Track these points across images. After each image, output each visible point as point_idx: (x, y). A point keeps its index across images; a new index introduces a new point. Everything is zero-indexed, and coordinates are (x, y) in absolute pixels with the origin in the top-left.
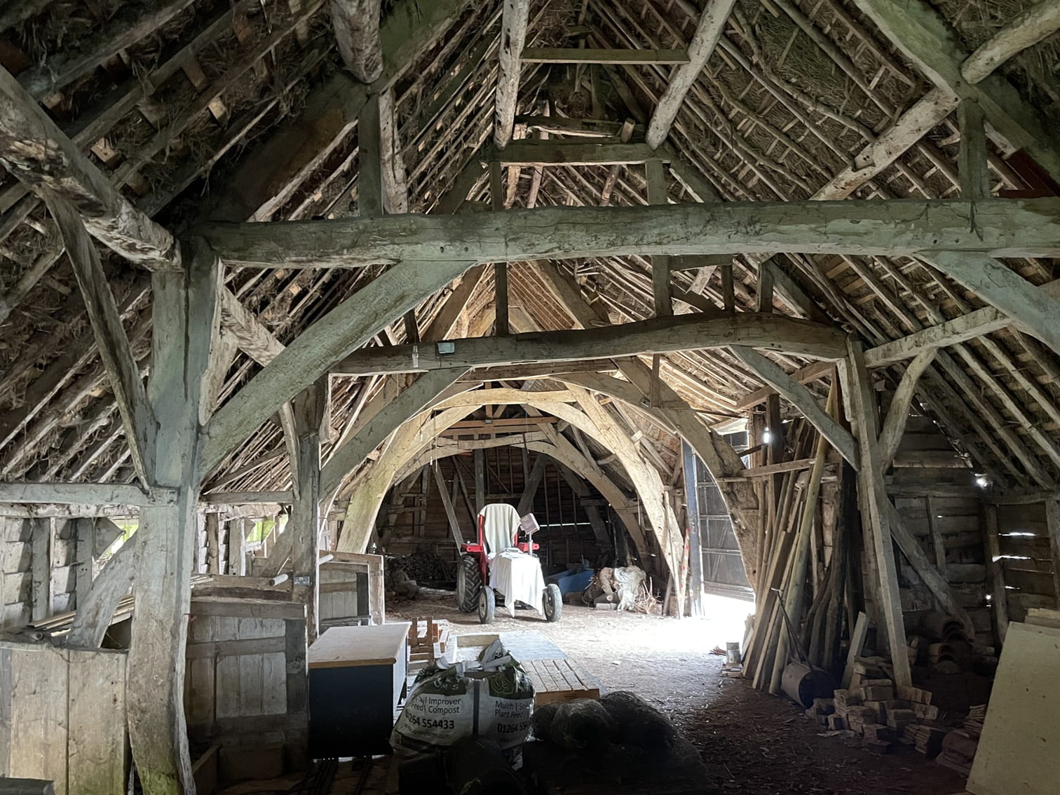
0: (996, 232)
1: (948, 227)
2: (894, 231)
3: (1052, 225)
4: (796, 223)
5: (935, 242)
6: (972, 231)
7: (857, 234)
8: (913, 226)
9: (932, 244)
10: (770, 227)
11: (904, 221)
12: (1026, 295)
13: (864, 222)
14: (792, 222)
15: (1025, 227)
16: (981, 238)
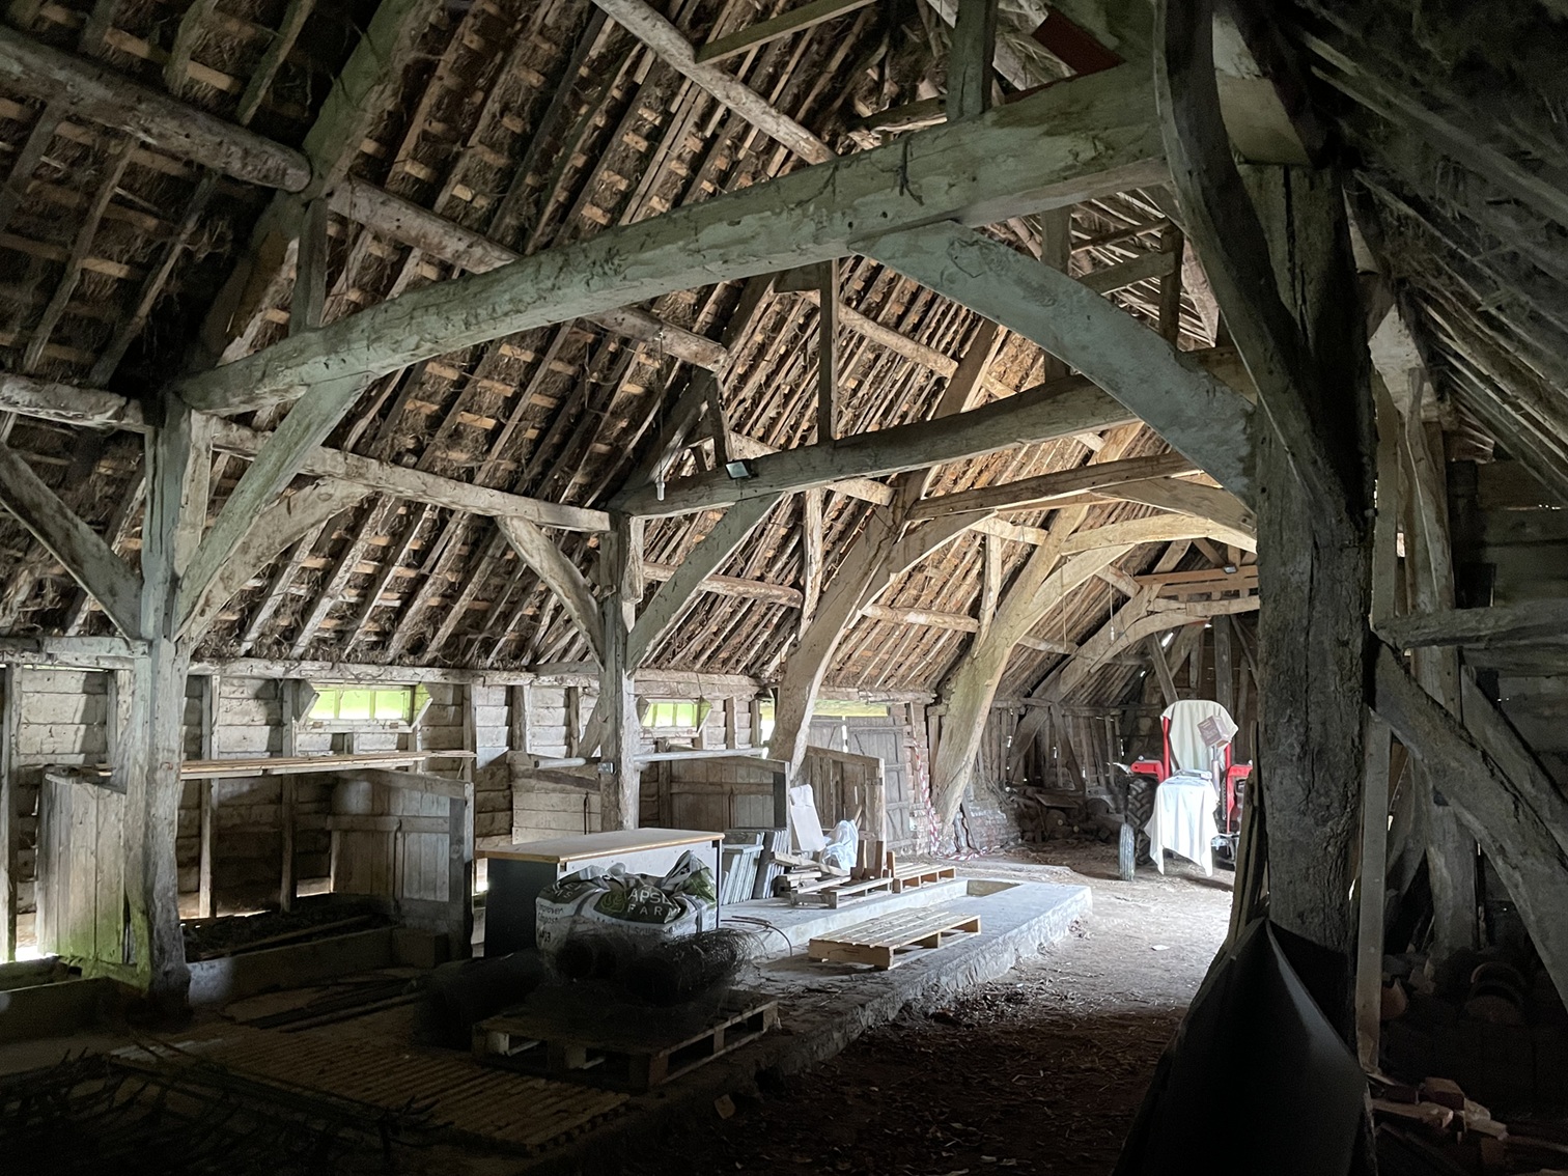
0: (944, 181)
1: (864, 195)
2: (790, 223)
3: (1046, 142)
4: (660, 245)
5: (850, 225)
6: (902, 193)
7: (743, 241)
8: (812, 208)
9: (848, 230)
10: (631, 258)
11: (800, 204)
12: (1020, 281)
13: (747, 220)
14: (657, 245)
15: (993, 158)
16: (919, 199)
